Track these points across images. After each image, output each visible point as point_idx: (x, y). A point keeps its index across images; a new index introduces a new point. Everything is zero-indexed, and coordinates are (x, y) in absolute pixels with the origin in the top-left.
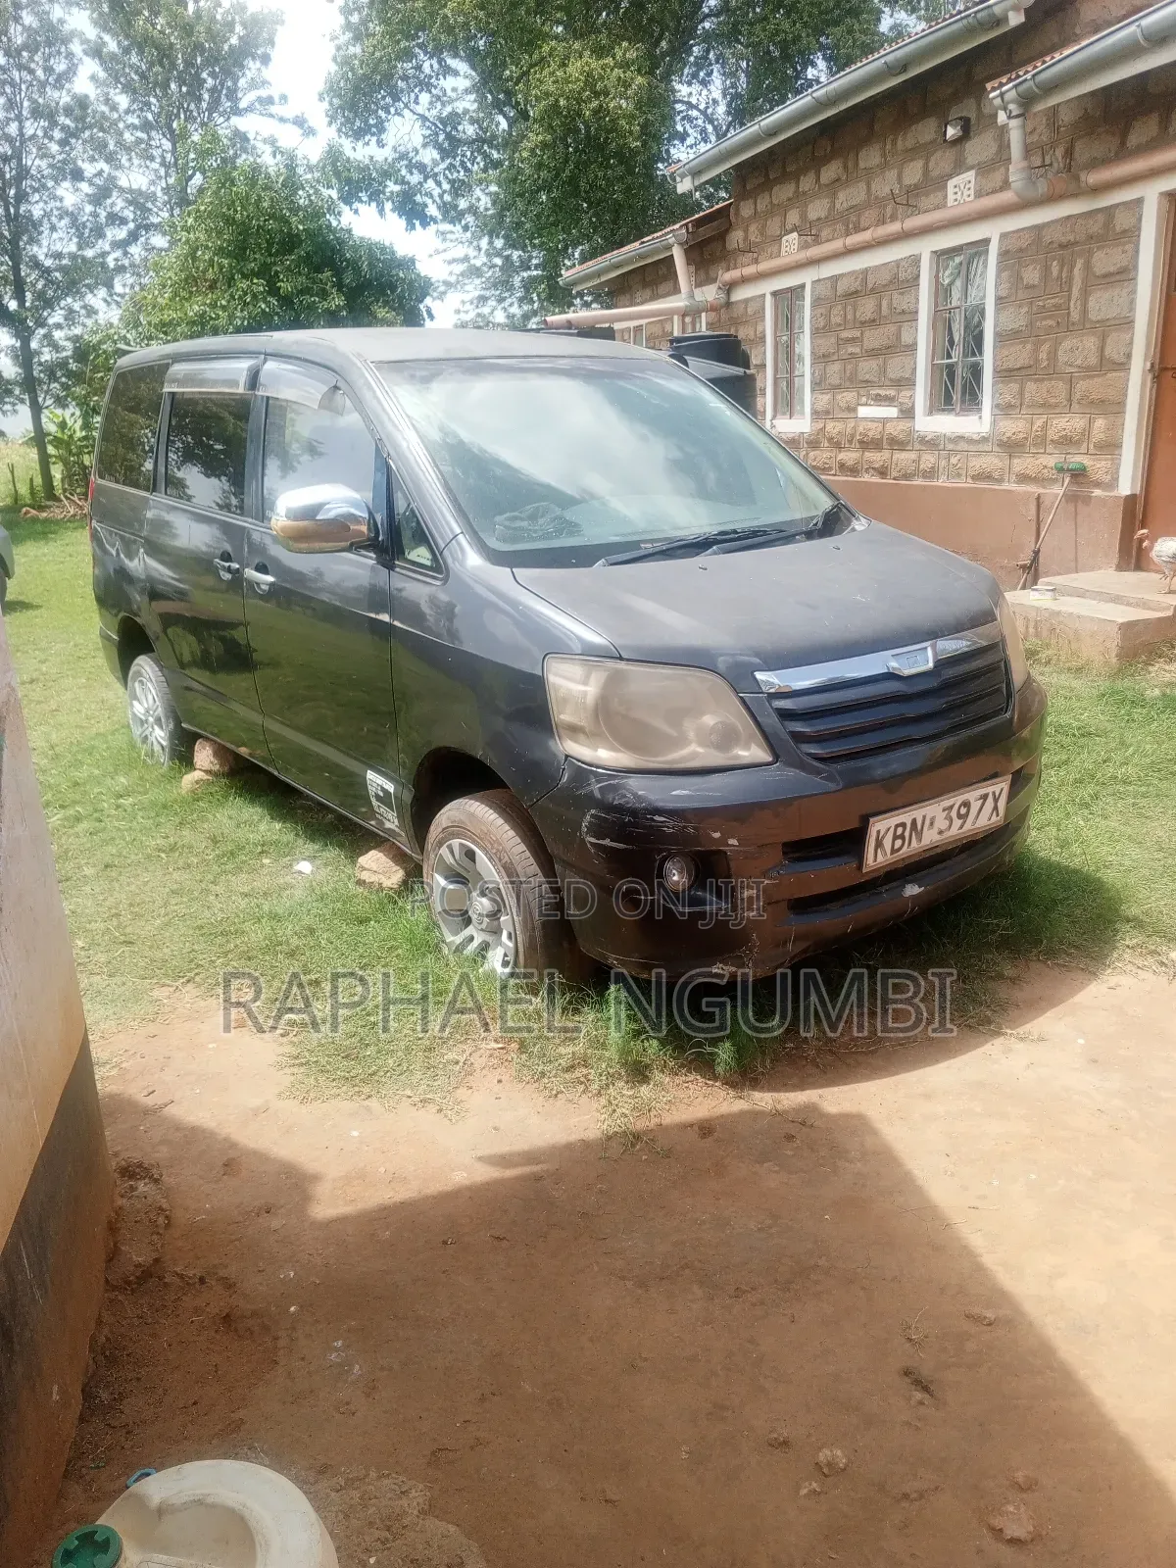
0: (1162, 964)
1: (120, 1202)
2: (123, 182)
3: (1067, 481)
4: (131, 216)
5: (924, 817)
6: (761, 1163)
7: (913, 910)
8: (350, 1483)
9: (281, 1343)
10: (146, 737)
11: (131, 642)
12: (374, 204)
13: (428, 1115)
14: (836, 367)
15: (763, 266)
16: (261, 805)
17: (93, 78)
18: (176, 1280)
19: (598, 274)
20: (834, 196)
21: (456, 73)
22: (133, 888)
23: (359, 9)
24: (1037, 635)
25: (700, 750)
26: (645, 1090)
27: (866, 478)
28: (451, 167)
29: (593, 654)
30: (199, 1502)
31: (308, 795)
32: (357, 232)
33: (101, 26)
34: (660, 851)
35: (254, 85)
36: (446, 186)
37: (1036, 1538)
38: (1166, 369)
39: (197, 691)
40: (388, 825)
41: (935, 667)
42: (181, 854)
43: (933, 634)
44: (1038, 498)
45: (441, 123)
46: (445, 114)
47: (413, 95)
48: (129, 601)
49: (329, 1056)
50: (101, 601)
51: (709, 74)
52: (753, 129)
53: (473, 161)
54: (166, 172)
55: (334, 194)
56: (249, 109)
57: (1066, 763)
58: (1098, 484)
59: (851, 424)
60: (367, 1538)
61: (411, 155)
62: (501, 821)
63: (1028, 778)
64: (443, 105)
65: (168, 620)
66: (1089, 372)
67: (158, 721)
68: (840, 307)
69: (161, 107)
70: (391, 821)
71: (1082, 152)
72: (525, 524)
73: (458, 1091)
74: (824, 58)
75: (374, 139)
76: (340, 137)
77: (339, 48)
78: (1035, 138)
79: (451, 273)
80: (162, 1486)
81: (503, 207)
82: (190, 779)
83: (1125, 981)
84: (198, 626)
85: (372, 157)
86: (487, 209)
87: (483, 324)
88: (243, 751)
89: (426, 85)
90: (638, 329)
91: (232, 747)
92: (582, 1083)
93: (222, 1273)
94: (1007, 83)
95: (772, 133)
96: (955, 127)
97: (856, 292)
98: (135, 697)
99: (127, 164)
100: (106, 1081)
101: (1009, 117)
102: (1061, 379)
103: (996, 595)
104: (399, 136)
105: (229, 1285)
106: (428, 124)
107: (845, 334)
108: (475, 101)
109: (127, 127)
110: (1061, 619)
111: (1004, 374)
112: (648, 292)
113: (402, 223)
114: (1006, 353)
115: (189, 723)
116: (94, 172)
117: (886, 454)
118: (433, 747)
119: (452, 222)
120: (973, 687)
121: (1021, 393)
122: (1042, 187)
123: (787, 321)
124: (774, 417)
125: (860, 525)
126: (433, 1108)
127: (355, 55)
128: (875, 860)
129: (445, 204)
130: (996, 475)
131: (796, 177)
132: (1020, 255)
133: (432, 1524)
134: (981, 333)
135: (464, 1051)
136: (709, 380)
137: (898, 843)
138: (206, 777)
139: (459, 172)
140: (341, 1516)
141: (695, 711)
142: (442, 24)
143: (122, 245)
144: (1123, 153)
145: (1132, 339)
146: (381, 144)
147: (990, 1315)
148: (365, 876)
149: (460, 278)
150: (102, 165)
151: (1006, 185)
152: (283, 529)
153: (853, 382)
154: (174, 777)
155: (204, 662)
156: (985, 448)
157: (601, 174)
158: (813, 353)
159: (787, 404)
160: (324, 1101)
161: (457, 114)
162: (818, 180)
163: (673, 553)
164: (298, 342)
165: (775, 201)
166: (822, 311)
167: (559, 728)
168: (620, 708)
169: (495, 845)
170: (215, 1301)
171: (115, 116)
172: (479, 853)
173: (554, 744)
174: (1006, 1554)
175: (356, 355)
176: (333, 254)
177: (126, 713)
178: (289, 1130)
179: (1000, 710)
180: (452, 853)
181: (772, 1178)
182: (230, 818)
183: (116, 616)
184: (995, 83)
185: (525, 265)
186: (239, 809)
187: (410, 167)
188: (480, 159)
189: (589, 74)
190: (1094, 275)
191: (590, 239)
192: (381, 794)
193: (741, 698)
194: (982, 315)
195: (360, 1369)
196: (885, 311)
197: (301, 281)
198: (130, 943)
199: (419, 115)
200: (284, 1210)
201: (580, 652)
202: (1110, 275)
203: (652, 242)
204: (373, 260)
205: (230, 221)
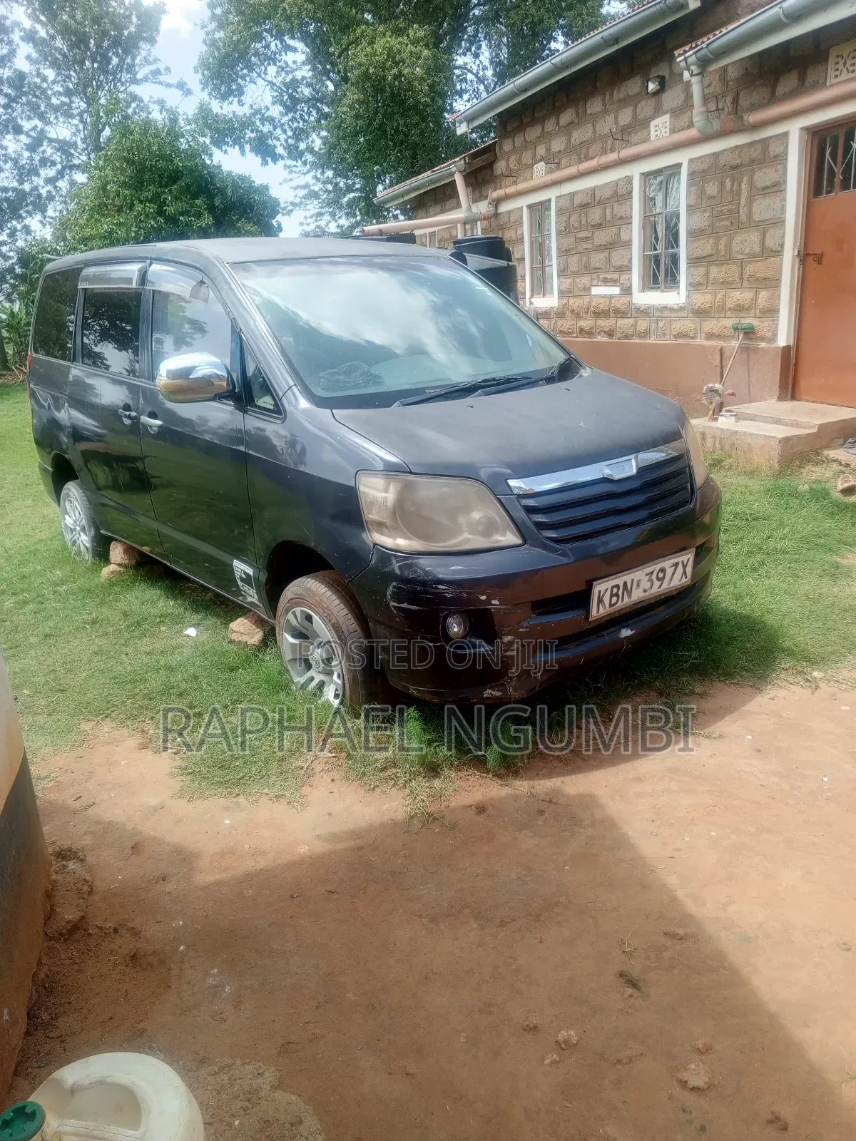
0: (807, 680)
1: (54, 877)
2: (52, 135)
3: (741, 337)
4: (59, 160)
5: (633, 580)
6: (520, 831)
7: (627, 646)
8: (223, 1068)
9: (174, 972)
10: (75, 541)
11: (62, 472)
12: (237, 147)
13: (281, 807)
14: (575, 259)
15: (521, 186)
16: (160, 588)
17: (29, 58)
18: (97, 930)
19: (402, 195)
20: (569, 135)
21: (294, 50)
22: (65, 651)
23: (221, 5)
24: (722, 449)
25: (470, 537)
26: (437, 783)
27: (599, 339)
28: (293, 120)
29: (392, 470)
30: (102, 1083)
31: (194, 580)
32: (225, 168)
33: (33, 19)
34: (443, 610)
35: (147, 61)
36: (290, 133)
37: (710, 1086)
38: (808, 254)
39: (111, 506)
40: (250, 599)
41: (638, 473)
42: (101, 625)
43: (635, 448)
44: (721, 350)
45: (285, 87)
46: (288, 80)
47: (263, 68)
48: (60, 443)
49: (209, 767)
50: (39, 443)
51: (479, 47)
52: (510, 86)
53: (309, 114)
54: (84, 127)
55: (208, 141)
56: (145, 79)
57: (741, 539)
58: (762, 339)
59: (587, 299)
60: (233, 1107)
61: (263, 111)
62: (329, 593)
63: (709, 550)
64: (287, 73)
65: (88, 456)
66: (755, 257)
67: (83, 529)
68: (576, 215)
69: (79, 78)
70: (252, 596)
71: (744, 102)
72: (341, 377)
73: (303, 788)
74: (563, 35)
75: (236, 99)
76: (210, 99)
77: (207, 34)
78: (712, 89)
79: (296, 196)
80: (73, 1073)
81: (331, 147)
82: (106, 571)
83: (781, 693)
84: (108, 459)
85: (234, 112)
86: (320, 149)
87: (321, 233)
88: (146, 549)
89: (272, 60)
90: (433, 234)
91: (137, 547)
92: (393, 779)
93: (131, 924)
94: (689, 51)
95: (524, 89)
96: (654, 83)
97: (588, 204)
98: (66, 512)
99: (55, 122)
100: (43, 791)
101: (691, 75)
102: (734, 263)
103: (682, 419)
104: (255, 97)
105: (135, 933)
106: (275, 88)
107: (581, 235)
108: (310, 70)
109: (54, 94)
110: (738, 436)
111: (694, 261)
112: (438, 208)
113: (259, 160)
114: (696, 246)
115: (106, 530)
116: (30, 127)
117: (612, 321)
118: (280, 540)
119: (295, 159)
120: (668, 486)
121: (707, 273)
122: (716, 125)
123: (539, 225)
124: (532, 296)
125: (585, 372)
126: (284, 802)
127: (220, 39)
128: (598, 612)
129: (289, 146)
130: (691, 334)
131: (542, 121)
132: (704, 175)
133: (279, 1095)
134: (677, 232)
135: (307, 760)
136: (476, 271)
137: (614, 599)
138: (119, 569)
139: (299, 122)
140: (214, 1093)
141: (466, 509)
142: (282, 14)
143: (51, 181)
144: (773, 100)
145: (784, 234)
146: (241, 103)
147: (681, 932)
148: (234, 637)
149: (303, 200)
150: (36, 122)
151: (691, 125)
152: (166, 386)
153: (587, 269)
154: (96, 569)
155: (116, 486)
156: (683, 315)
157: (401, 122)
158: (558, 249)
159: (541, 286)
160: (205, 799)
161: (297, 80)
162: (558, 123)
163: (449, 395)
164: (174, 250)
165: (528, 139)
166: (564, 218)
167: (369, 524)
168: (412, 509)
169: (326, 611)
170: (125, 945)
171: (45, 85)
172: (315, 617)
173: (365, 536)
174: (690, 1099)
175: (217, 258)
176: (207, 185)
177: (60, 524)
178: (179, 821)
179: (687, 502)
180: (296, 617)
181: (528, 841)
182: (137, 598)
183: (50, 453)
184: (681, 51)
185: (350, 189)
186: (144, 591)
187: (263, 120)
188: (314, 113)
189: (390, 49)
190: (756, 188)
191: (396, 170)
192: (244, 576)
193: (499, 499)
194: (678, 218)
195: (230, 989)
196: (608, 217)
197: (182, 206)
198: (64, 690)
199: (268, 81)
200: (175, 878)
201: (382, 469)
202: (767, 187)
203: (441, 170)
204: (236, 187)
205: (130, 162)
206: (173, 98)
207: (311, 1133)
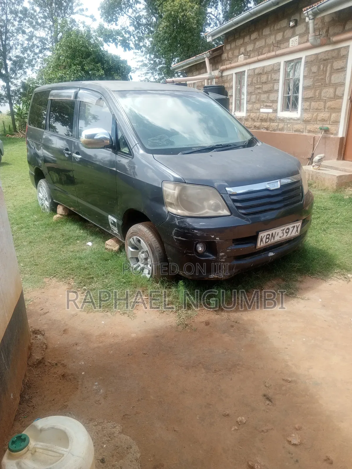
0: (346, 278)
1: (32, 341)
3: (323, 133)
4: (40, 45)
5: (276, 232)
6: (223, 333)
7: (271, 260)
8: (99, 424)
9: (80, 383)
10: (43, 204)
11: (38, 175)
12: (114, 43)
13: (125, 318)
14: (254, 96)
15: (233, 65)
16: (77, 225)
17: (29, 2)
18: (49, 364)
19: (183, 66)
20: (255, 44)
21: (140, 3)
22: (38, 249)
24: (312, 179)
25: (209, 211)
26: (190, 312)
27: (262, 130)
28: (138, 32)
29: (177, 181)
30: (53, 428)
31: (91, 222)
34: (196, 241)
35: (78, 5)
36: (136, 38)
37: (301, 444)
39: (58, 190)
40: (115, 232)
41: (280, 187)
42: (52, 239)
43: (280, 177)
44: (314, 138)
45: (135, 18)
46: (137, 16)
47: (127, 10)
48: (38, 163)
50: (29, 163)
51: (218, 5)
52: (230, 22)
53: (145, 31)
54: (51, 32)
55: (102, 39)
56: (77, 13)
57: (319, 217)
58: (332, 134)
59: (258, 114)
60: (103, 439)
61: (126, 28)
62: (148, 231)
63: (307, 222)
64: (136, 13)
65: (50, 169)
66: (331, 99)
67: (46, 199)
68: (256, 78)
69: (50, 11)
70: (116, 230)
71: (331, 31)
72: (157, 141)
75: (114, 23)
76: (104, 22)
78: (317, 26)
79: (138, 65)
80: (41, 423)
81: (154, 45)
82: (56, 217)
83: (334, 282)
84: (59, 171)
85: (114, 28)
86: (149, 46)
88: (72, 209)
89: (131, 6)
90: (194, 83)
91: (68, 208)
93: (62, 362)
94: (309, 9)
95: (237, 23)
96: (292, 23)
97: (261, 73)
98: (39, 192)
99: (39, 29)
100: (29, 306)
101: (309, 19)
102: (322, 101)
103: (299, 166)
104: (122, 22)
105: (64, 366)
106: (131, 19)
107: (257, 86)
108: (146, 12)
109: (39, 17)
110: (319, 174)
111: (305, 99)
112: (197, 73)
113: (123, 49)
114: (306, 93)
115: (56, 200)
116: (29, 31)
117: (268, 123)
118: (129, 208)
119: (138, 49)
120: (292, 194)
121: (310, 105)
122: (319, 41)
123: (240, 82)
124: (235, 112)
125: (259, 144)
126: (126, 316)
128: (260, 245)
129: (136, 44)
130: (301, 130)
131: (244, 38)
132: (311, 63)
133: (122, 436)
134: (298, 87)
136: (216, 99)
137: (267, 240)
138: (60, 216)
139: (140, 34)
140: (96, 433)
141: (207, 199)
144: (344, 31)
145: (344, 89)
146: (116, 25)
147: (290, 379)
148: (107, 247)
149: (141, 67)
151: (308, 41)
152: (84, 141)
153: (259, 101)
154: (51, 216)
155: (60, 182)
156: (299, 122)
157: (184, 35)
158: (247, 92)
159: (239, 107)
160: (94, 313)
161: (140, 16)
162: (250, 38)
163: (202, 151)
164: (89, 84)
165: (237, 45)
166: (250, 79)
167: (166, 204)
168: (185, 198)
169: (147, 238)
170: (60, 370)
171: (35, 14)
172: (142, 241)
173: (164, 208)
174: (292, 449)
175: (108, 89)
176: (101, 59)
177: (37, 197)
178: (83, 321)
179: (300, 201)
180: (134, 240)
181: (226, 338)
182: (68, 229)
183: (34, 167)
184: (305, 9)
185: (160, 63)
186: (71, 226)
187: (125, 32)
188: (147, 30)
189: (181, 4)
190: (334, 69)
191: (180, 56)
192: (113, 222)
193: (221, 196)
194: (299, 80)
195: (103, 391)
196: (269, 79)
197: (91, 66)
198: (37, 265)
199: (129, 16)
200: (81, 344)
201: (173, 181)
202: (339, 69)
203: (199, 57)
204: (113, 60)
205: (70, 48)
206: (89, 22)
207: (135, 452)
